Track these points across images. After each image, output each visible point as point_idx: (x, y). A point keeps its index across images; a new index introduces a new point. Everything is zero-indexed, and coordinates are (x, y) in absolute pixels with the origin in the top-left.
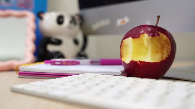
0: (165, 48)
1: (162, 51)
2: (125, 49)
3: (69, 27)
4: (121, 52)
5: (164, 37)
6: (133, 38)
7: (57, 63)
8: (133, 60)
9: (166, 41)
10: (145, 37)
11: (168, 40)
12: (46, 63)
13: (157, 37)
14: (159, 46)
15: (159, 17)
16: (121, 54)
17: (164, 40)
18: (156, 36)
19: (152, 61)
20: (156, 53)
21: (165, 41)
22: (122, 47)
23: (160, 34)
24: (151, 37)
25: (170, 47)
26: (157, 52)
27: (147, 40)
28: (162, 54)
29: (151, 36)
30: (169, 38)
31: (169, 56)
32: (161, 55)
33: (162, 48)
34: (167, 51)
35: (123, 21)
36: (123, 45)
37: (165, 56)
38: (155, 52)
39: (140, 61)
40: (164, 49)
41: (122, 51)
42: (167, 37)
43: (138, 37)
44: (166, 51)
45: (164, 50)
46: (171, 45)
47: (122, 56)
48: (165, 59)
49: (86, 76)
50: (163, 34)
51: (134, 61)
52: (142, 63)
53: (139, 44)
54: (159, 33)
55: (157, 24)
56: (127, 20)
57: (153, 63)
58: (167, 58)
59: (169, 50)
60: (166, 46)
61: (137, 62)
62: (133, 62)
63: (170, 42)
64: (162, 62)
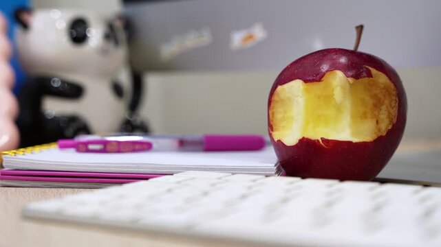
0: (384, 108)
1: (377, 113)
2: (281, 110)
3: (103, 52)
4: (271, 116)
5: (382, 78)
6: (306, 81)
7: (91, 147)
8: (306, 137)
9: (386, 89)
10: (338, 80)
11: (392, 86)
12: (62, 147)
13: (366, 80)
14: (370, 101)
15: (360, 29)
16: (272, 123)
17: (382, 86)
18: (364, 77)
19: (355, 140)
20: (361, 118)
21: (383, 88)
22: (272, 105)
23: (374, 71)
24: (351, 80)
25: (395, 104)
26: (364, 116)
27: (343, 87)
28: (377, 122)
29: (352, 76)
30: (393, 82)
31: (393, 125)
32: (375, 122)
33: (377, 105)
34: (389, 113)
35: (251, 37)
36: (275, 98)
37: (385, 126)
38: (360, 116)
39: (324, 140)
40: (381, 110)
41: (273, 113)
42: (390, 79)
43: (320, 80)
44: (386, 113)
45: (381, 112)
46: (397, 100)
47: (274, 128)
48: (384, 134)
49: (193, 178)
50: (380, 73)
51: (310, 140)
52: (331, 145)
53: (319, 98)
54: (370, 68)
55: (357, 46)
56: (259, 33)
57: (356, 143)
58: (390, 132)
59: (394, 112)
60: (387, 102)
61: (318, 140)
62: (305, 143)
63: (394, 93)
64: (379, 140)
